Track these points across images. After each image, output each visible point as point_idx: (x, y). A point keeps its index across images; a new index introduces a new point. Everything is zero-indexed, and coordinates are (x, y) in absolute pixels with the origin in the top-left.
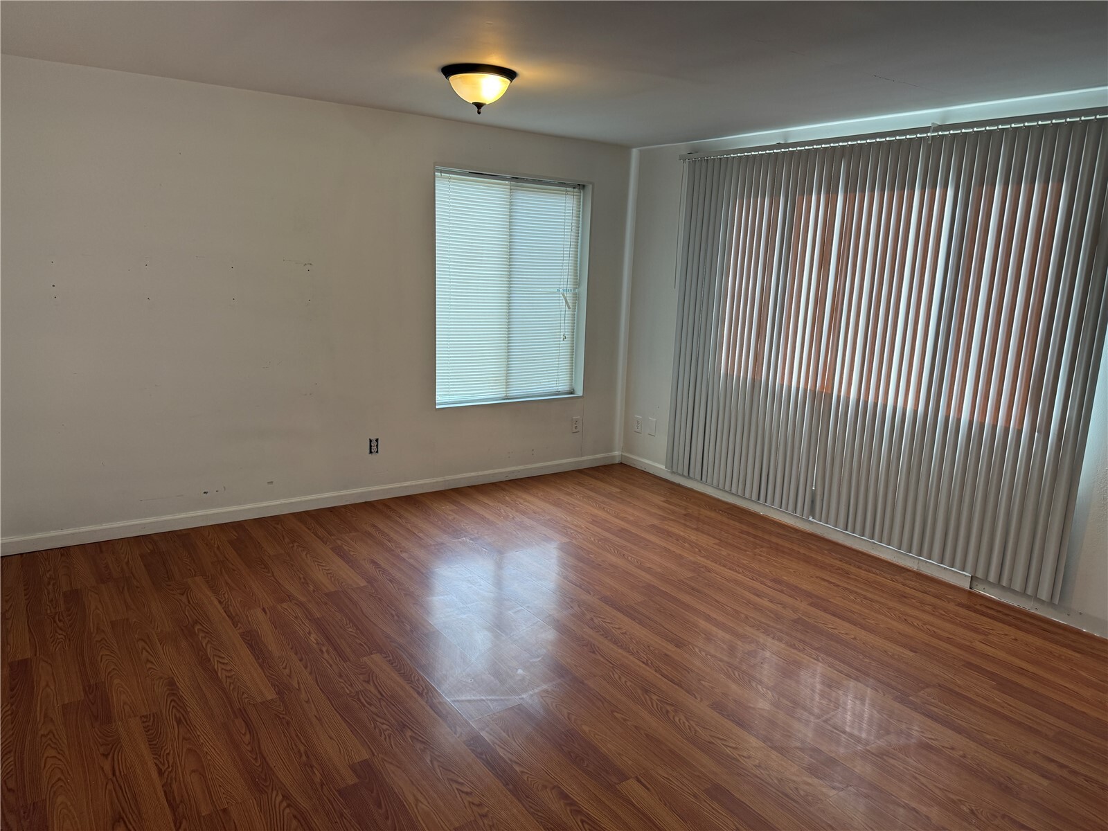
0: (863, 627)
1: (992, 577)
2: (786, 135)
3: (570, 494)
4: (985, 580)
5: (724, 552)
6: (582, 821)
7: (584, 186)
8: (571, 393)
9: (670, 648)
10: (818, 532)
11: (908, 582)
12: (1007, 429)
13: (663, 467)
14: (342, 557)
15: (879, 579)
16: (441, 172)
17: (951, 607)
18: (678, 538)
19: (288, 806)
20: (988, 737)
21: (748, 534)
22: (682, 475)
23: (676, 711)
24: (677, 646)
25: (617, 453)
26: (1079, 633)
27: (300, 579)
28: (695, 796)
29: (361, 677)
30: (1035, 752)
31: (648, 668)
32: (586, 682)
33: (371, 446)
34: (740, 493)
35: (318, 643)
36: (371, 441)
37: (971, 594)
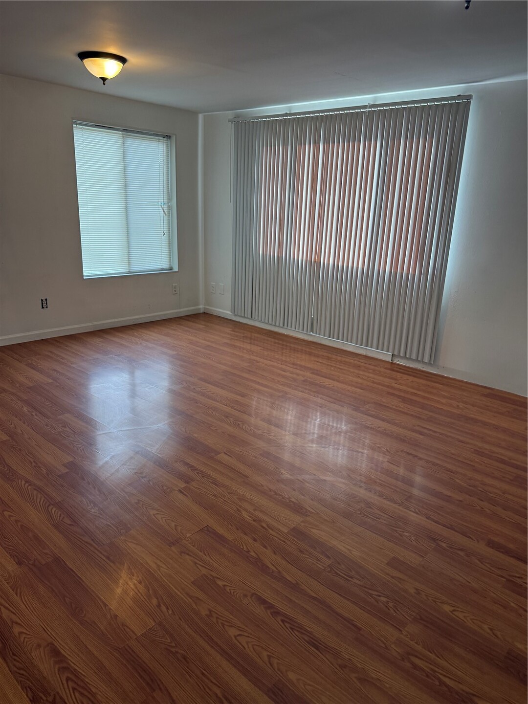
0: (338, 381)
1: (402, 354)
2: (290, 108)
3: (174, 330)
4: (399, 356)
5: (266, 353)
6: (198, 473)
7: (170, 137)
8: (171, 270)
9: (239, 398)
10: (315, 340)
11: (361, 360)
12: (408, 274)
13: (230, 313)
14: (34, 369)
15: (347, 360)
16: (76, 124)
17: (382, 370)
18: (240, 348)
19: (30, 485)
20: (397, 421)
21: (279, 344)
22: (241, 316)
23: (243, 424)
24: (242, 396)
25: (201, 307)
26: (443, 377)
27: (9, 381)
28: (255, 457)
29: (60, 425)
30: (418, 426)
31: (228, 408)
32: (194, 416)
33: (42, 304)
34: (273, 323)
35: (29, 411)
36: (42, 300)
37: (392, 363)
